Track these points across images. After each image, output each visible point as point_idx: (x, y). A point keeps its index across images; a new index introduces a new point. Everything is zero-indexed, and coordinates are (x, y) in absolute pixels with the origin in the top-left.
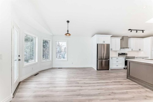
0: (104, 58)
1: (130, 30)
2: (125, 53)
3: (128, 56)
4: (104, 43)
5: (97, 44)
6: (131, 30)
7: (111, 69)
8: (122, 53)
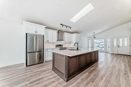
0: (37, 51)
1: (61, 24)
2: (61, 45)
3: (63, 47)
4: (36, 34)
5: (27, 34)
6: (63, 25)
7: (45, 62)
8: (59, 45)
